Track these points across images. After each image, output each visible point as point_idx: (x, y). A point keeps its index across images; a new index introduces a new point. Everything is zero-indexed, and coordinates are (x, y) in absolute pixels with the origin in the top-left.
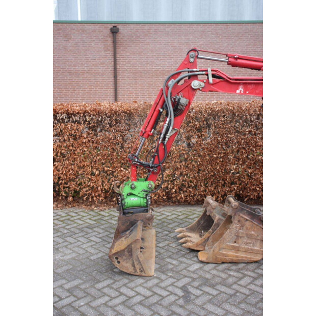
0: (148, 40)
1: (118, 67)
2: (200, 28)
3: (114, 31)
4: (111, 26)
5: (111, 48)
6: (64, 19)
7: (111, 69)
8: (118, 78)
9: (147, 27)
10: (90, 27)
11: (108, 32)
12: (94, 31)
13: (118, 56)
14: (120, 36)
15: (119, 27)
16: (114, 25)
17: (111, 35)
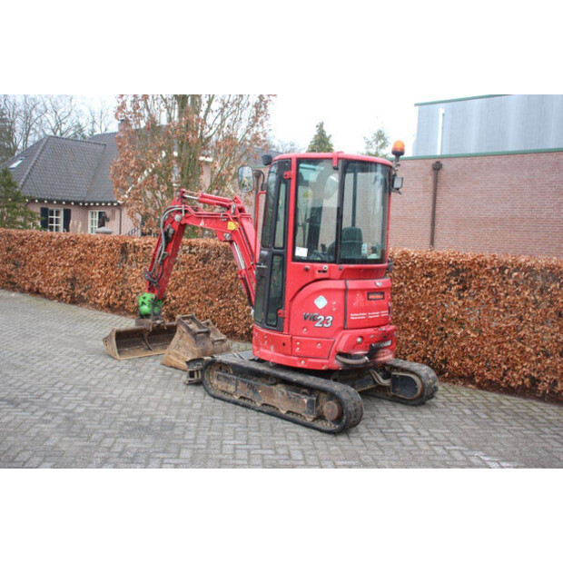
0: (478, 178)
1: (437, 212)
2: (552, 158)
3: (437, 167)
4: (434, 162)
5: (431, 189)
6: (421, 154)
7: (429, 215)
8: (437, 226)
9: (477, 161)
10: (410, 164)
11: (428, 168)
12: (414, 169)
13: (438, 198)
14: (442, 173)
15: (443, 162)
16: (437, 160)
17: (433, 172)
